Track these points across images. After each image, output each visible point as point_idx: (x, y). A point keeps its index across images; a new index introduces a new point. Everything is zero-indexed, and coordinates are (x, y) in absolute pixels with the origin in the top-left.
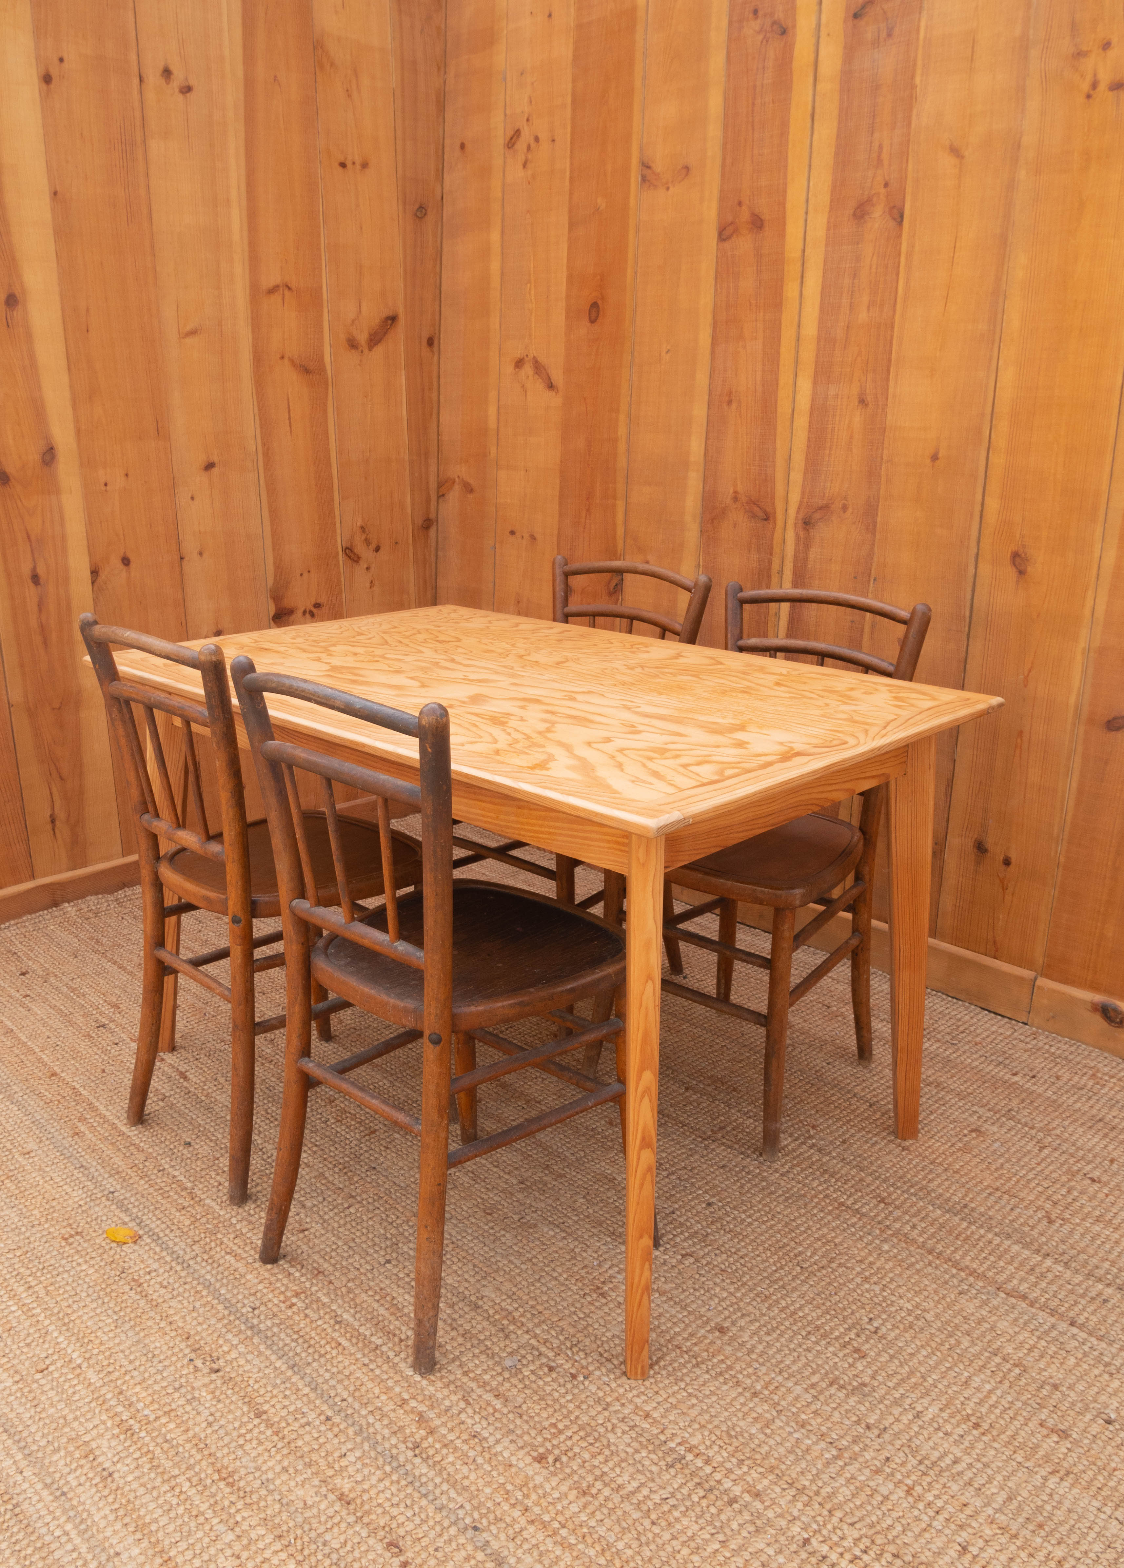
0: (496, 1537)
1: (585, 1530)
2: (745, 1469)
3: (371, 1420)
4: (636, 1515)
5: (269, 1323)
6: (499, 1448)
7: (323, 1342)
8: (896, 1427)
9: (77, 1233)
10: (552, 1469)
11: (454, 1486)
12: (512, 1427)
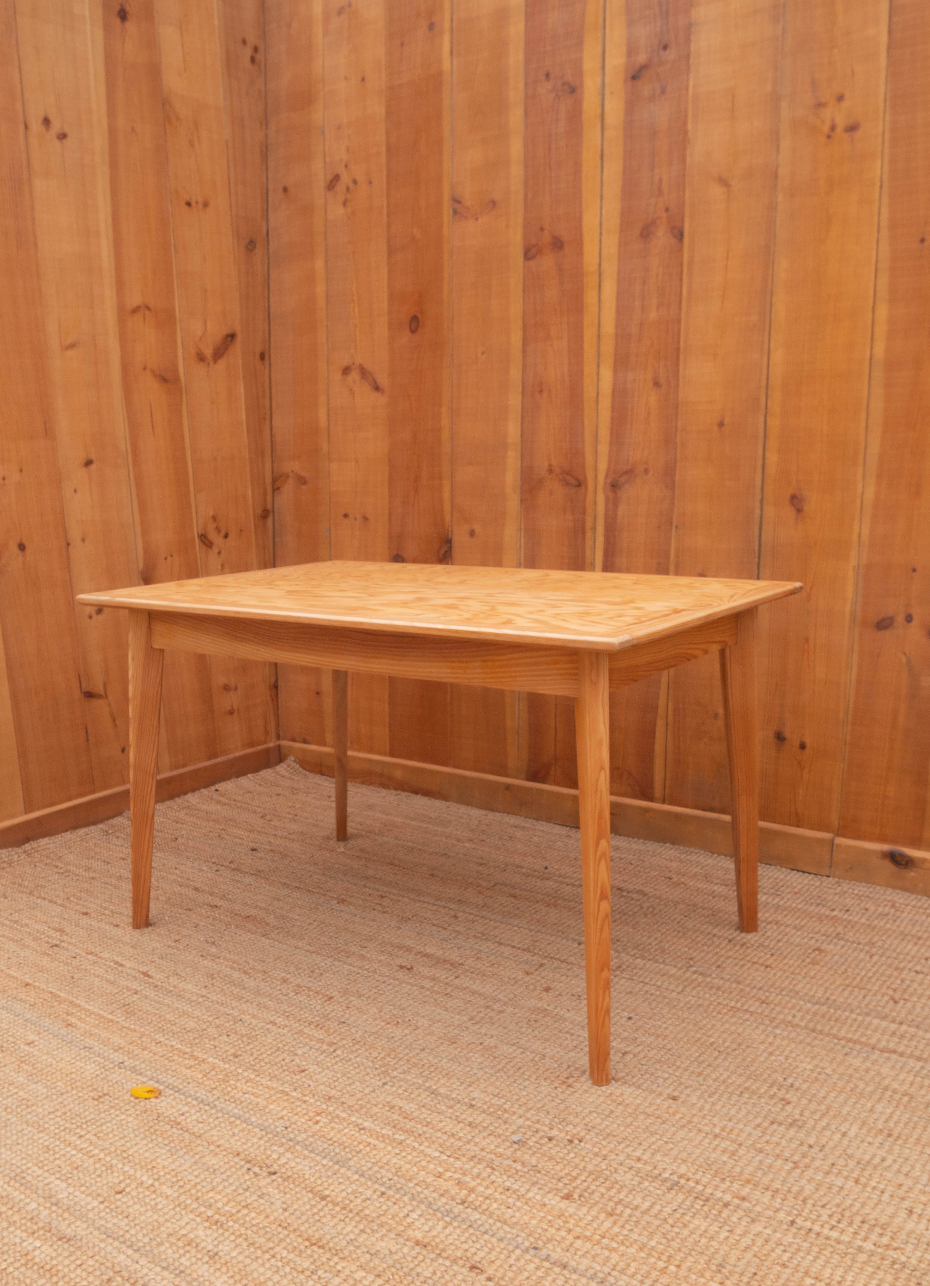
0: (554, 1251)
1: (621, 1238)
2: (728, 1184)
3: (419, 1189)
4: (657, 1222)
5: (304, 1136)
6: (530, 1195)
7: (356, 1143)
8: (831, 1144)
9: (105, 1095)
10: (579, 1202)
11: (505, 1222)
12: (535, 1179)
